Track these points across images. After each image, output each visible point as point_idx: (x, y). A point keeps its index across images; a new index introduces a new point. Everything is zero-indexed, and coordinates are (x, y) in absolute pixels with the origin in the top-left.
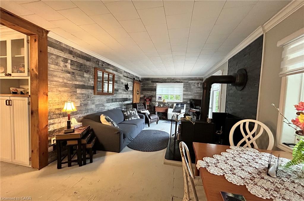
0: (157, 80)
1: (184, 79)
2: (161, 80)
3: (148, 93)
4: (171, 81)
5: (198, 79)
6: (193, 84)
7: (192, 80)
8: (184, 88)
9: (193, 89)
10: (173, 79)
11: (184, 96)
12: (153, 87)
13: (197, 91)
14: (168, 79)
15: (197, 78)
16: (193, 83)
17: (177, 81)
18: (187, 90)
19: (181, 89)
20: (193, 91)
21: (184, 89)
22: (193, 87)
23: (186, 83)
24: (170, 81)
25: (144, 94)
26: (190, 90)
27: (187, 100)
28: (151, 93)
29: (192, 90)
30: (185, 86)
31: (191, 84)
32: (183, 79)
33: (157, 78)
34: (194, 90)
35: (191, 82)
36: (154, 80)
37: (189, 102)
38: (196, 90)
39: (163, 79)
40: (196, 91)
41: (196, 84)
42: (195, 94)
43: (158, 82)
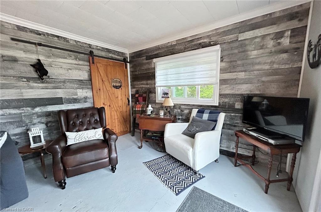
0: (155, 53)
1: (224, 32)
2: (163, 50)
3: (142, 84)
4: (185, 48)
5: (279, 17)
6: (257, 40)
7: (253, 29)
8: (222, 61)
9: (258, 61)
10: (192, 41)
11: (224, 86)
12: (149, 69)
13: (276, 66)
14: (179, 42)
15: (278, 15)
16: (256, 38)
17: (200, 44)
18: (234, 67)
19: (214, 65)
20: (257, 67)
21: (224, 64)
22: (255, 52)
23: (232, 45)
24: (182, 47)
25: (136, 86)
26: (243, 65)
27: (232, 99)
28: (147, 84)
29: (253, 64)
30: (226, 53)
31: (247, 42)
32: (219, 34)
33: (156, 47)
34: (259, 63)
35: (249, 35)
36: (150, 54)
37: (238, 105)
38: (269, 61)
39: (167, 47)
40: (267, 67)
41: (268, 38)
42: (264, 79)
43: (157, 56)
